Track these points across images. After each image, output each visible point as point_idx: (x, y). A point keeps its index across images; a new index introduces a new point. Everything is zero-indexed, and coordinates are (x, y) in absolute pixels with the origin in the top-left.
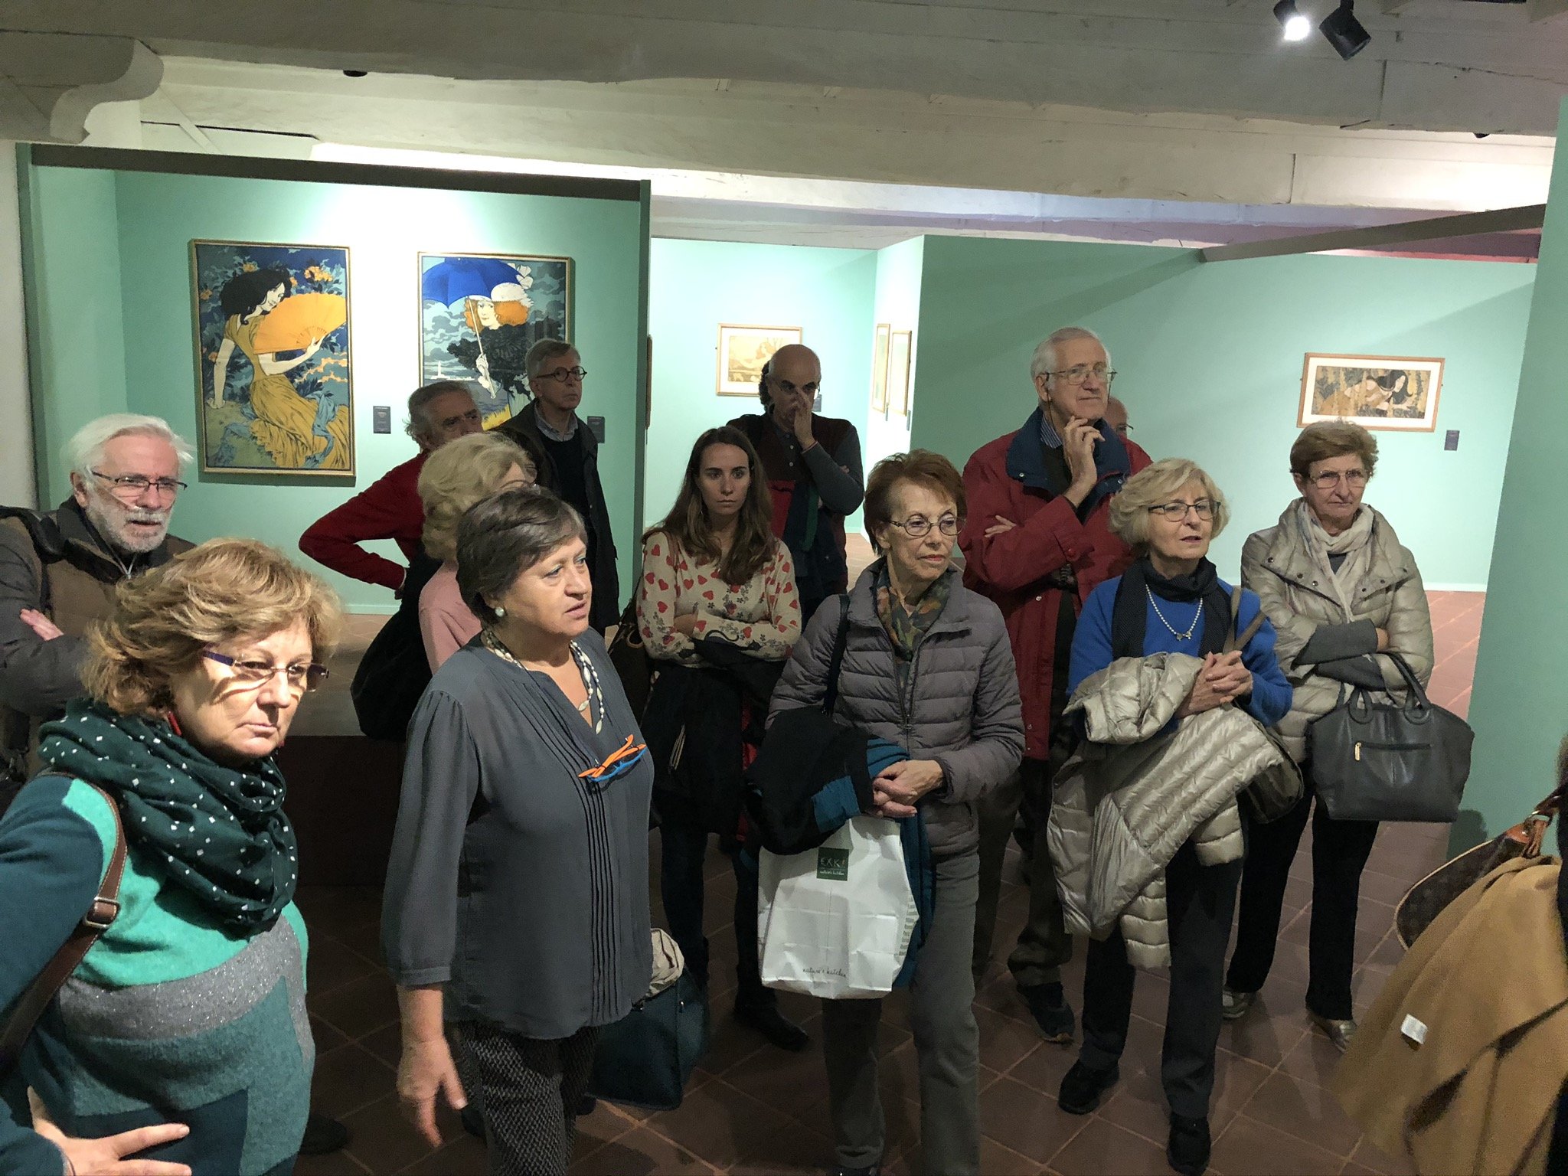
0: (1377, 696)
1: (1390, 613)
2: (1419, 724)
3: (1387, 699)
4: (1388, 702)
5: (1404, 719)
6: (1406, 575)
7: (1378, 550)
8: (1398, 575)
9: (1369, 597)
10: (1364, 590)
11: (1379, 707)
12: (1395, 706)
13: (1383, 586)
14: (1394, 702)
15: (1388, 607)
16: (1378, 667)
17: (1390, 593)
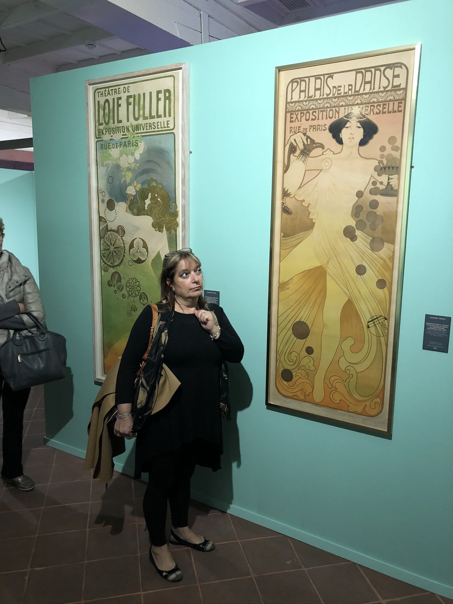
0: (25, 333)
1: (24, 296)
2: (44, 340)
3: (29, 333)
4: (30, 334)
5: (37, 340)
6: (27, 278)
7: (13, 269)
8: (23, 278)
9: (13, 290)
10: (10, 287)
11: (27, 337)
12: (33, 335)
13: (17, 284)
14: (33, 334)
15: (22, 293)
16: (23, 320)
17: (22, 287)
